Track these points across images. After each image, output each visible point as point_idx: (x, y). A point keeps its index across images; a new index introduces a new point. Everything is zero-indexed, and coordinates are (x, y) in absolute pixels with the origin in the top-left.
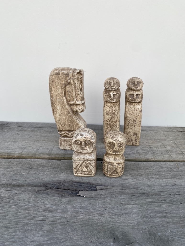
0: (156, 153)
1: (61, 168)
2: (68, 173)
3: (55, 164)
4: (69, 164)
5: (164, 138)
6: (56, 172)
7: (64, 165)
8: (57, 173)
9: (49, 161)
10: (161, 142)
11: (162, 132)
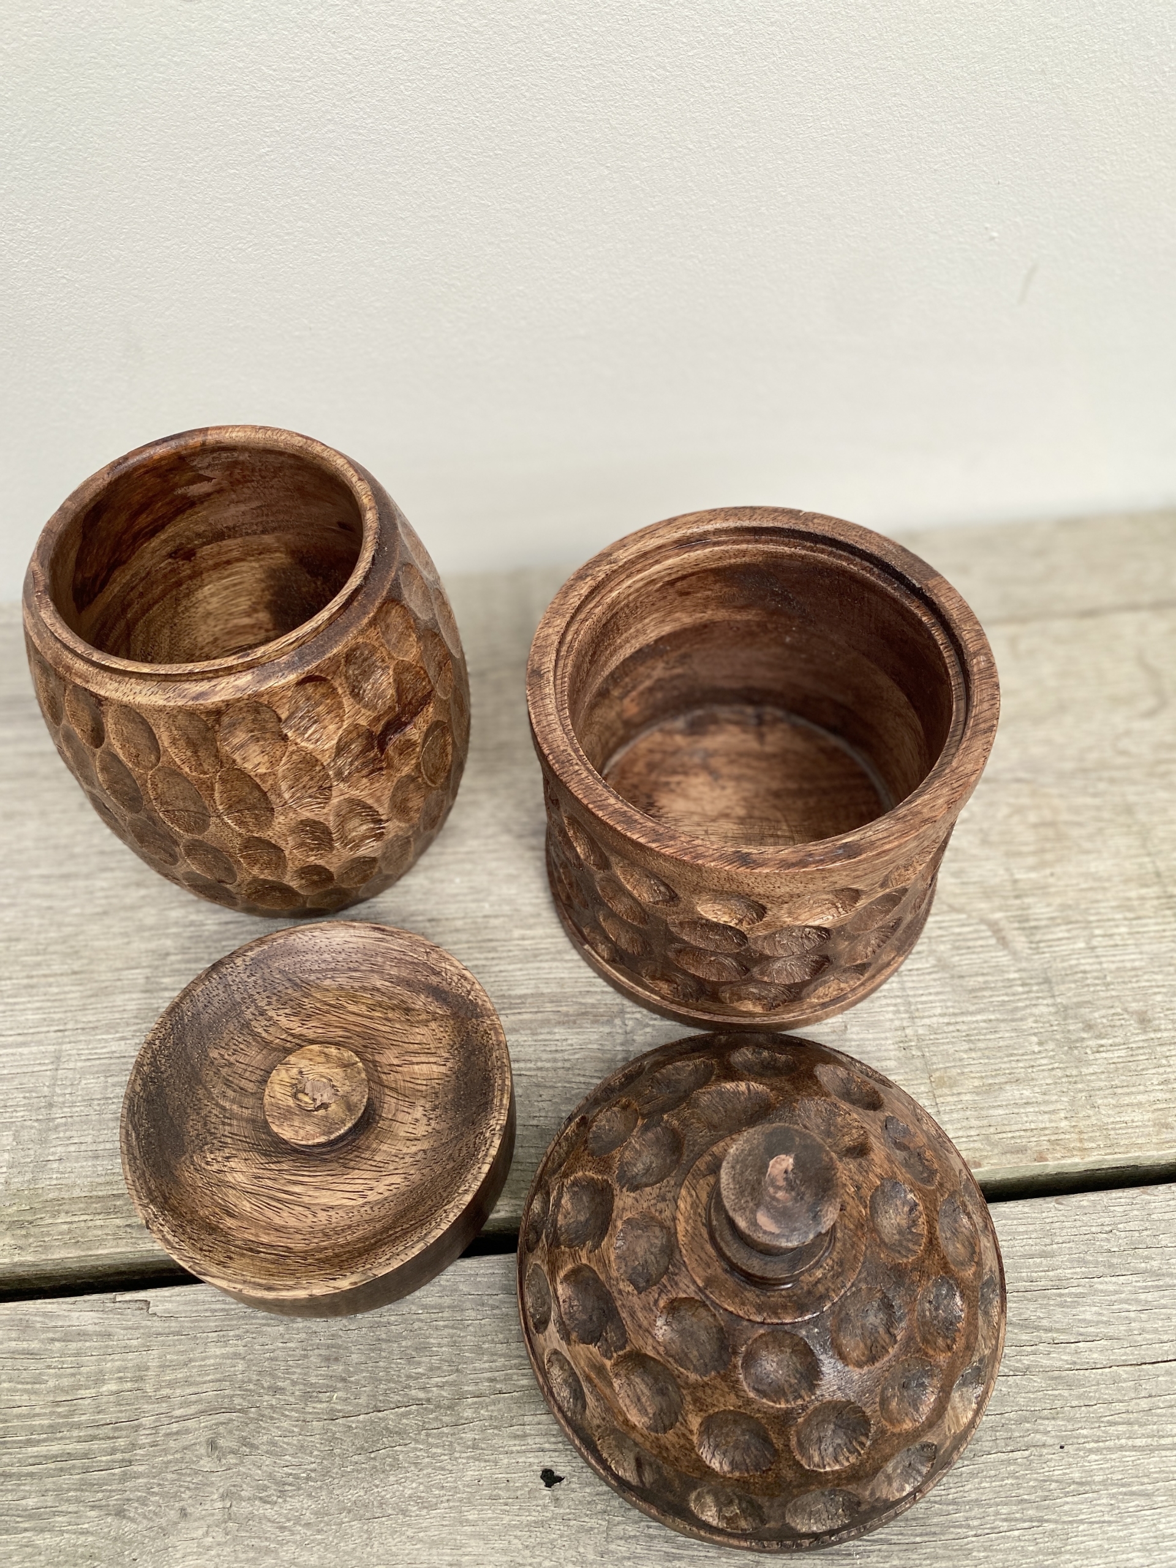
0: (1089, 1027)
1: (163, 1430)
2: (244, 1508)
3: (99, 1379)
4: (236, 1355)
5: (1147, 725)
6: (120, 1513)
7: (187, 1382)
8: (128, 1527)
9: (24, 1327)
10: (1129, 810)
11: (1127, 623)
